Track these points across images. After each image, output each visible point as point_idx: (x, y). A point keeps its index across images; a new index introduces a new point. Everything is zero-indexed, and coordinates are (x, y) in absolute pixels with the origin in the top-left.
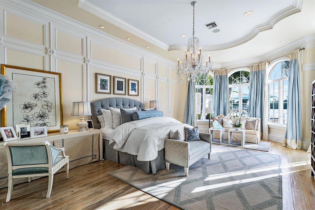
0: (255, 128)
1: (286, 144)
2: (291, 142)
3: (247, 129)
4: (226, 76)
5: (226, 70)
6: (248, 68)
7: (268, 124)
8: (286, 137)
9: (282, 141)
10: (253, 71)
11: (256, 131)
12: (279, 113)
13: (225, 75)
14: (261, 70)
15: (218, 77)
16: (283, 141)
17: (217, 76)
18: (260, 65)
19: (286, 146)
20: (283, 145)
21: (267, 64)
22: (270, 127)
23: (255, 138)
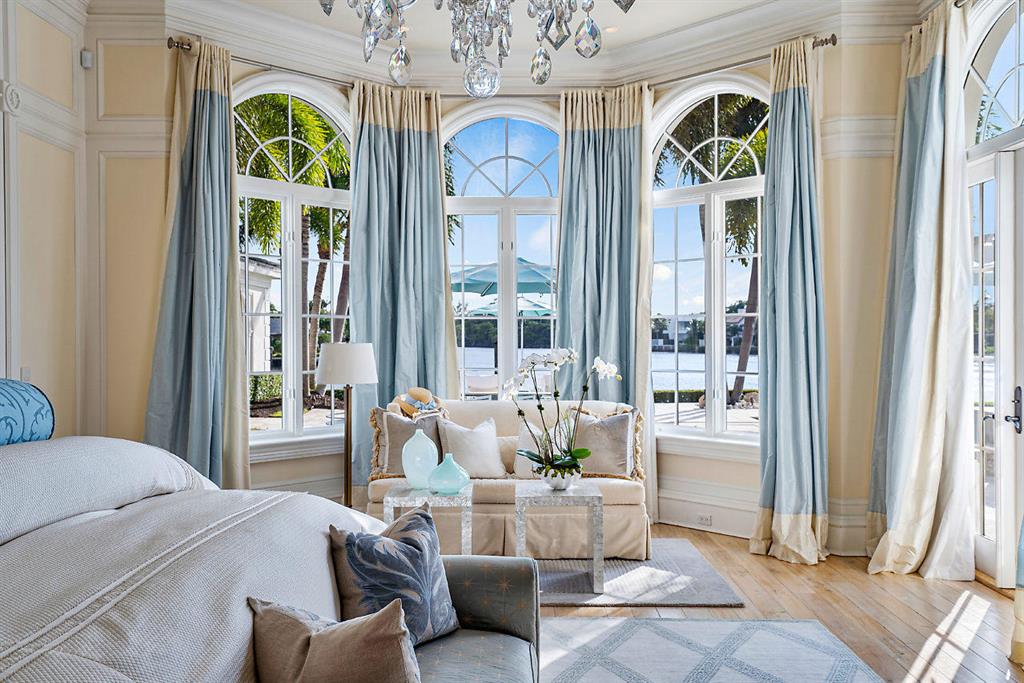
0: (624, 466)
1: (770, 539)
2: (795, 525)
3: (589, 476)
4: (429, 135)
5: (428, 99)
6: (547, 109)
7: (658, 434)
8: (770, 503)
9: (749, 524)
10: (578, 127)
11: (633, 483)
12: (708, 371)
13: (424, 129)
14: (619, 130)
15: (383, 138)
16: (754, 528)
17: (377, 127)
18: (609, 96)
19: (767, 554)
20: (754, 547)
21: (648, 96)
22: (665, 449)
23: (633, 524)
